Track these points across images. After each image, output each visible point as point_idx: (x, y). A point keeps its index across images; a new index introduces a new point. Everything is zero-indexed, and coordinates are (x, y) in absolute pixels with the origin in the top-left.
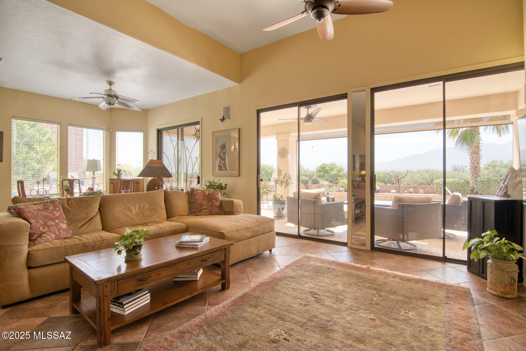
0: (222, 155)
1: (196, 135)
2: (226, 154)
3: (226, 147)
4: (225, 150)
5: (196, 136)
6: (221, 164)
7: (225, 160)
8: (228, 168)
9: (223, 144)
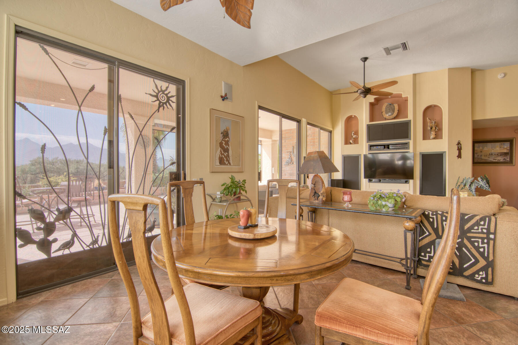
0: (223, 144)
1: (156, 96)
2: (230, 144)
3: (229, 135)
4: (228, 139)
5: (158, 100)
6: (223, 156)
7: (228, 152)
8: (231, 162)
9: (226, 130)
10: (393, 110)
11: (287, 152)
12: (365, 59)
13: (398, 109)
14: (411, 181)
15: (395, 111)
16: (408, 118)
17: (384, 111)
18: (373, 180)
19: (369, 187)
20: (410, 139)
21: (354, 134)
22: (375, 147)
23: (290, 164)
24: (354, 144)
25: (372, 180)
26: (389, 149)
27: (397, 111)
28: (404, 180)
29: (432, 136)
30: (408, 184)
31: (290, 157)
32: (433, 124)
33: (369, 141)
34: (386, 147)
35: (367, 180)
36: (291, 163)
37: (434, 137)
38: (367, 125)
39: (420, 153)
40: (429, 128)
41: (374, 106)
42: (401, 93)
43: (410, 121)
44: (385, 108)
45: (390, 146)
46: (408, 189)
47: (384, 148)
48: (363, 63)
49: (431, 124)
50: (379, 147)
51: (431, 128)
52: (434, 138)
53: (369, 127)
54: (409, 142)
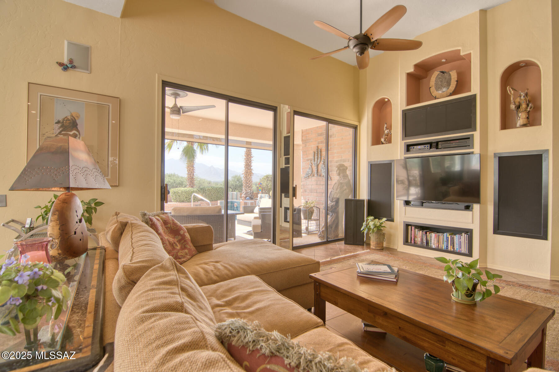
3: (79, 127)
9: (69, 118)
10: (447, 82)
11: (308, 160)
13: (456, 80)
14: (476, 207)
15: (452, 83)
16: (472, 91)
17: (432, 86)
18: (412, 202)
19: (406, 215)
20: (475, 130)
21: (387, 128)
22: (415, 147)
23: (310, 177)
24: (386, 143)
25: (410, 203)
26: (438, 150)
27: (456, 83)
28: (463, 205)
29: (520, 122)
30: (471, 213)
31: (310, 166)
32: (522, 98)
33: (405, 137)
34: (434, 145)
35: (402, 202)
36: (312, 175)
37: (525, 123)
38: (403, 111)
39: (495, 154)
40: (513, 107)
41: (421, 80)
42: (459, 48)
43: (474, 96)
44: (435, 81)
45: (440, 143)
46: (470, 221)
47: (431, 148)
49: (519, 98)
50: (422, 146)
51: (518, 107)
52: (524, 125)
53: (405, 114)
54: (473, 135)
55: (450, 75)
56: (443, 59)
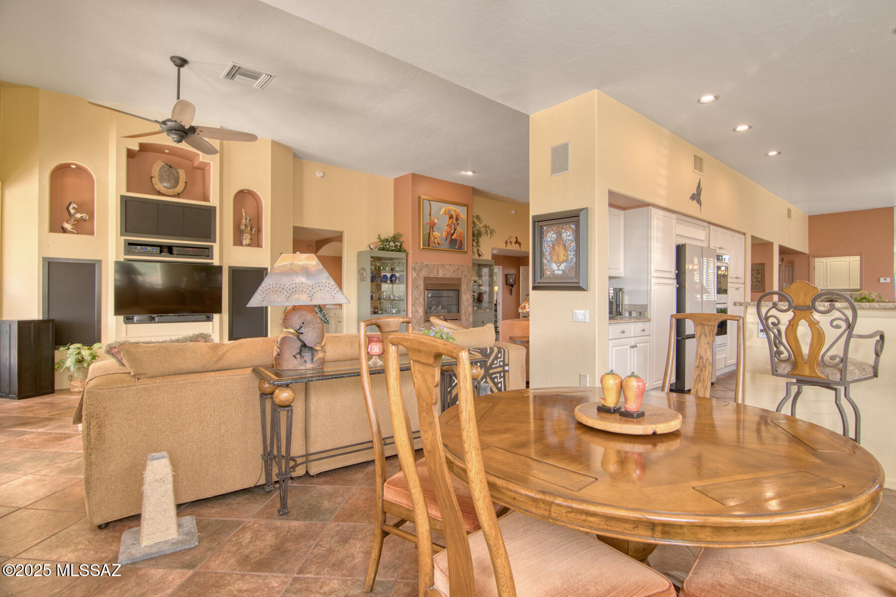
10: (175, 180)
12: (181, 62)
13: (185, 181)
14: (216, 317)
15: (180, 183)
16: (210, 201)
17: (155, 176)
18: (136, 318)
19: (127, 335)
20: (215, 241)
21: (79, 211)
22: (139, 247)
24: (77, 233)
25: (133, 319)
26: (172, 255)
27: (184, 184)
28: (204, 317)
29: (246, 241)
30: (211, 323)
32: (248, 221)
33: (126, 231)
34: (166, 249)
35: (121, 318)
37: (250, 243)
38: (122, 197)
39: (230, 266)
40: (243, 227)
43: (214, 208)
44: (159, 172)
45: (174, 249)
47: (161, 252)
48: (177, 68)
49: (245, 221)
50: (149, 248)
51: (245, 228)
52: (249, 245)
53: (124, 200)
54: (212, 246)
55: (178, 172)
56: (167, 150)
